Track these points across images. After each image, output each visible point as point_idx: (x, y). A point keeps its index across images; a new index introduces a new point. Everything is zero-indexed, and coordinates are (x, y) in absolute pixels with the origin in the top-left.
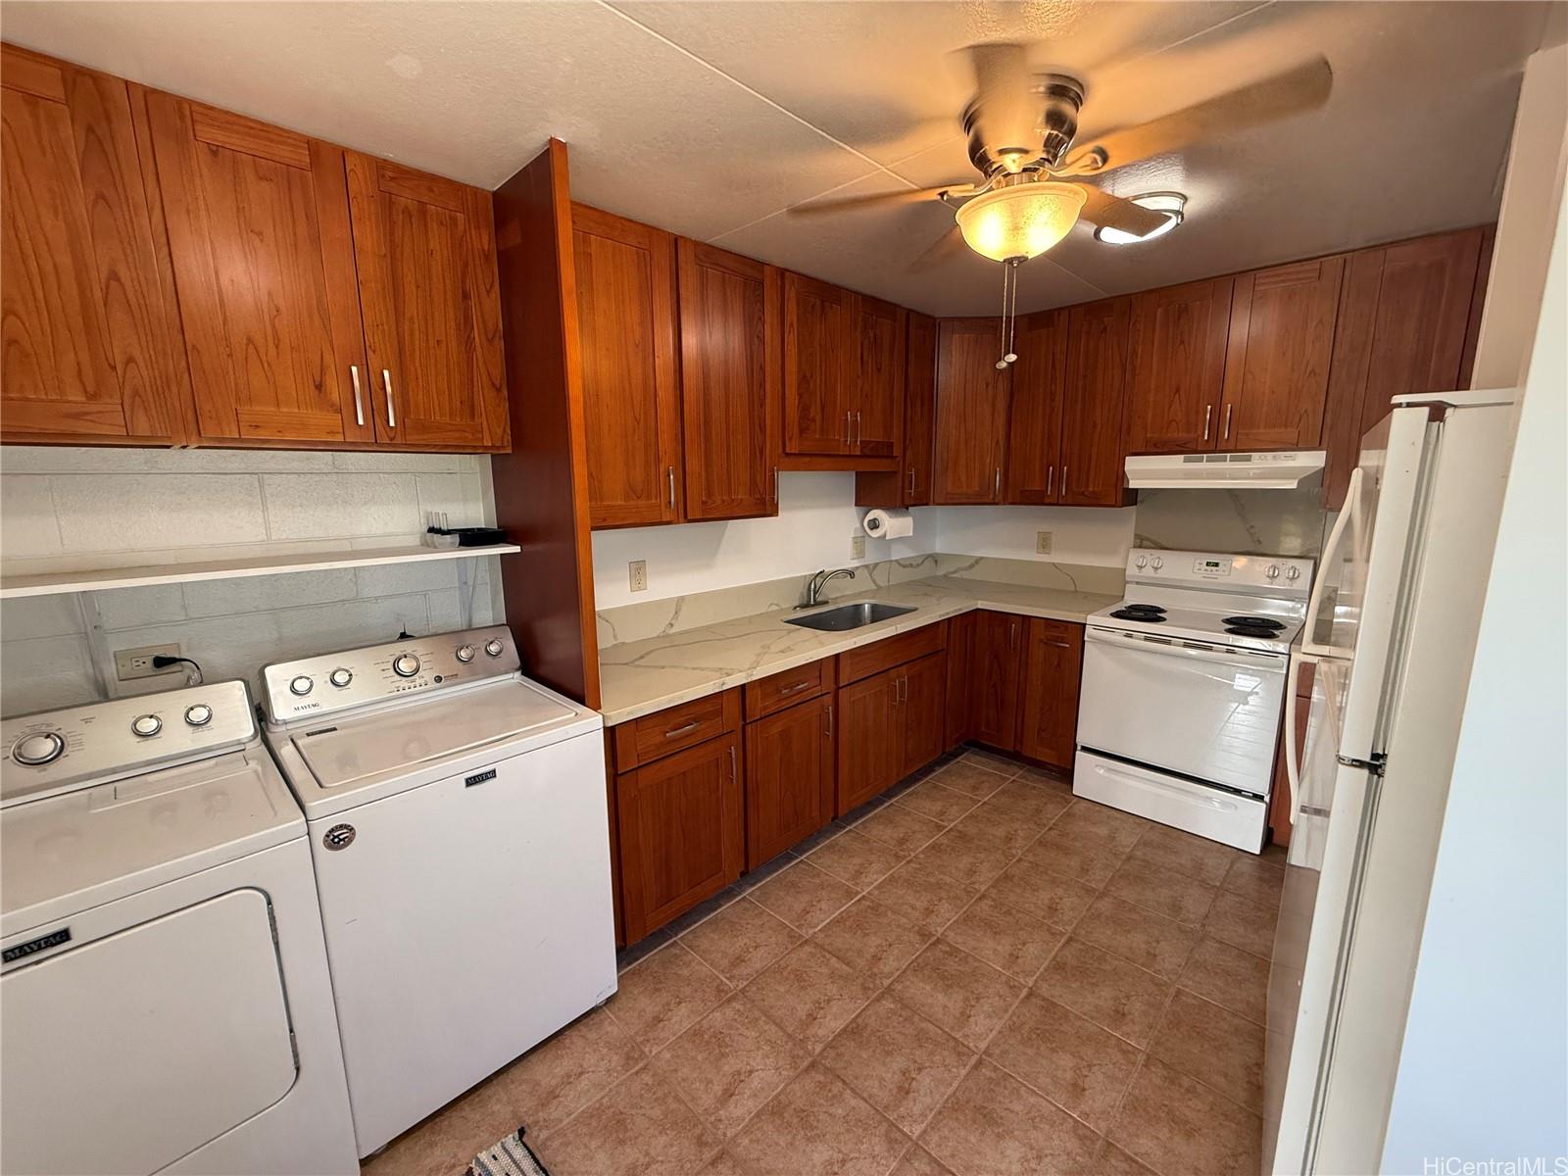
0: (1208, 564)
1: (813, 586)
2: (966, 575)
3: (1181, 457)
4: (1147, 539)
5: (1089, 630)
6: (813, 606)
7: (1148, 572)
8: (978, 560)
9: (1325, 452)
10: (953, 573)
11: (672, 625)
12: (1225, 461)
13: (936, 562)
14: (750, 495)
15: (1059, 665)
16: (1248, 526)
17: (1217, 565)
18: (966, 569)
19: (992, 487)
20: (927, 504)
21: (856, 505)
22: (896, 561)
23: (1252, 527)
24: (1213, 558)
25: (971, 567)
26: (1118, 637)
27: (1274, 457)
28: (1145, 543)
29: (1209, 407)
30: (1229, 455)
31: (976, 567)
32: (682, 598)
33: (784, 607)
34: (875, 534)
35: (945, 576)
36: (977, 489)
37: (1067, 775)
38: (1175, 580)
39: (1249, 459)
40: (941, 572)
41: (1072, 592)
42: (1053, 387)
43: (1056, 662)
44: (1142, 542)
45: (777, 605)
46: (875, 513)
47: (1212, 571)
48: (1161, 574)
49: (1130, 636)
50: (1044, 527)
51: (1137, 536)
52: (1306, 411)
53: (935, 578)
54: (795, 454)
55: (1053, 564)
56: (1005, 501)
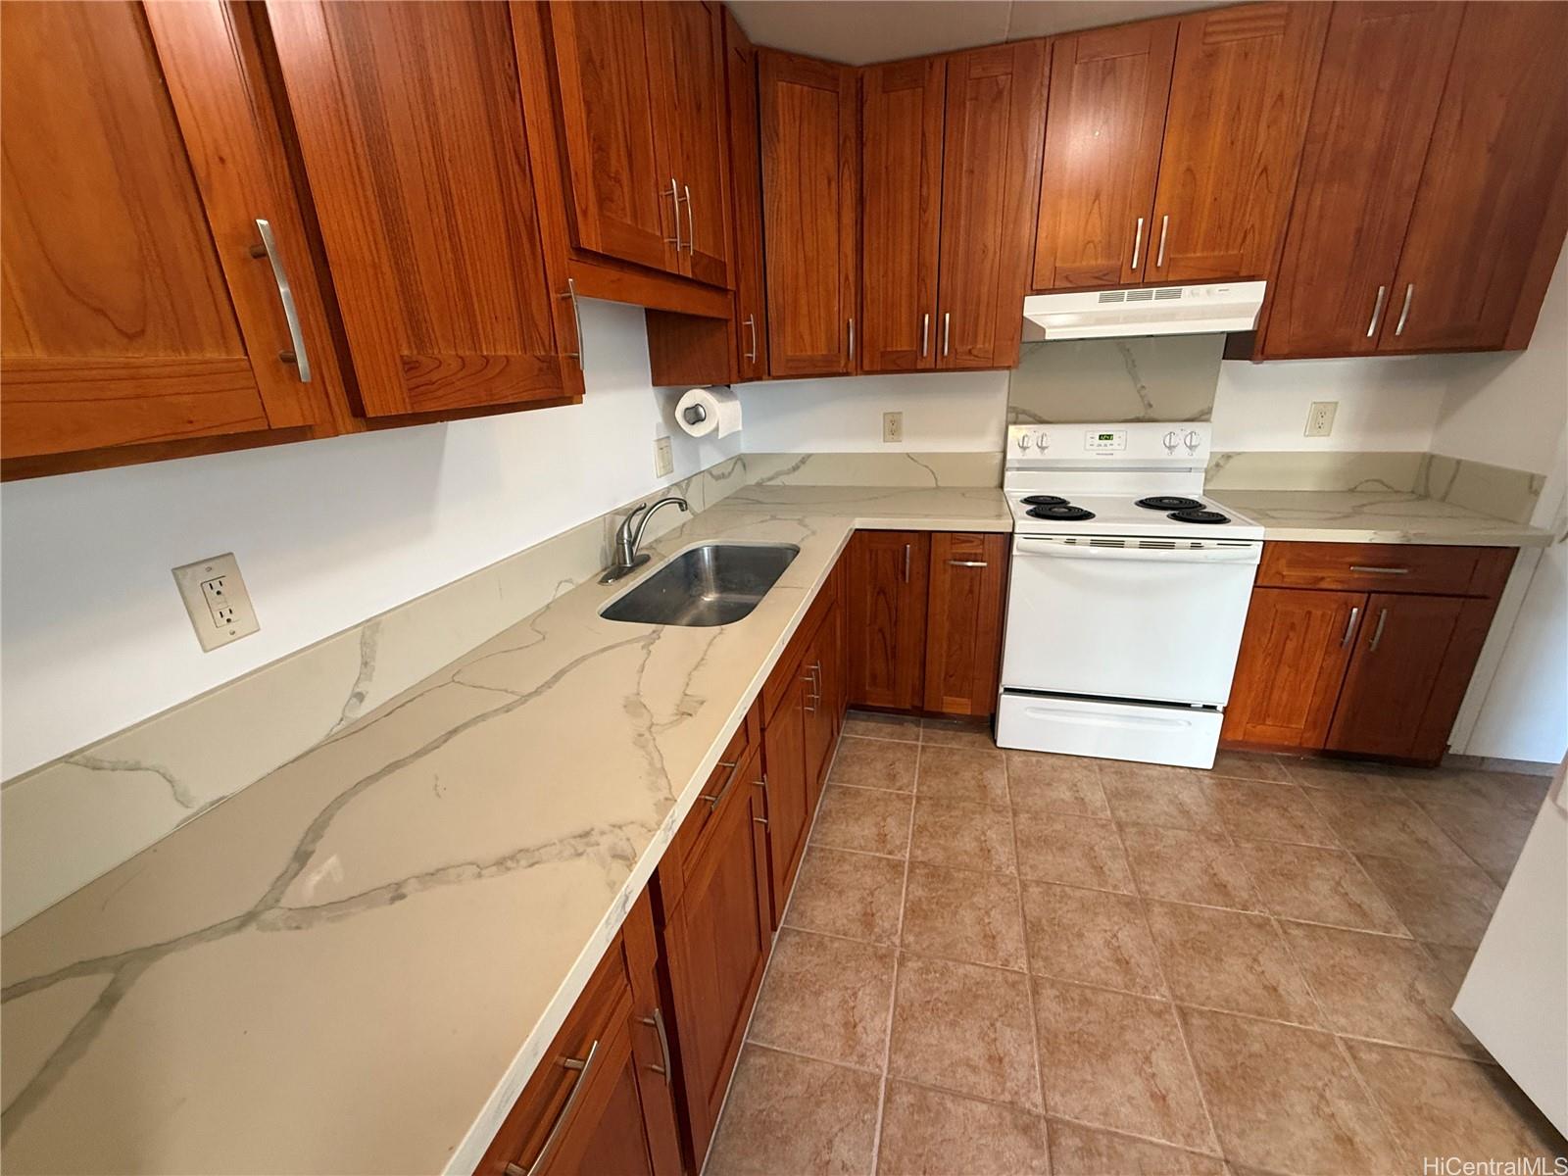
0: (1101, 437)
1: (626, 535)
2: (790, 480)
3: (1097, 294)
4: (1024, 412)
5: (1018, 540)
6: (631, 570)
7: (1033, 453)
8: (805, 459)
9: (1265, 282)
10: (770, 479)
11: (360, 697)
12: (1150, 298)
13: (744, 466)
14: (525, 349)
15: (971, 591)
16: (1139, 386)
17: (1109, 437)
18: (788, 473)
19: (843, 349)
20: (760, 379)
21: (654, 385)
22: (709, 471)
23: (1143, 387)
24: (1105, 429)
25: (795, 468)
26: (1057, 546)
27: (1208, 292)
28: (1022, 417)
29: (1141, 221)
30: (1155, 290)
31: (802, 467)
32: (372, 625)
33: (581, 581)
34: (698, 431)
35: (759, 485)
36: (824, 353)
37: (988, 723)
38: (1063, 460)
39: (1177, 295)
40: (752, 479)
41: (934, 489)
42: (925, 190)
43: (967, 587)
44: (1017, 415)
45: (570, 581)
46: (694, 396)
47: (1106, 445)
48: (1049, 455)
49: (1071, 542)
50: (892, 405)
51: (1010, 409)
52: (1253, 226)
53: (746, 488)
54: (595, 254)
55: (907, 454)
56: (861, 369)
